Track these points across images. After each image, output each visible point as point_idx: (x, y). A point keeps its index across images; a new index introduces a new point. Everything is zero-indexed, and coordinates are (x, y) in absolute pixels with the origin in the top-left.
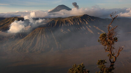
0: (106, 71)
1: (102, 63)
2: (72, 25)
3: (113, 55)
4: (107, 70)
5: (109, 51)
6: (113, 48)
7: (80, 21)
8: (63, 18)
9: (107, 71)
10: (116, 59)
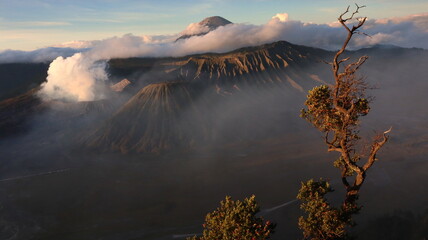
0: (330, 222)
1: (317, 194)
2: (244, 72)
3: (353, 164)
4: (333, 216)
5: (340, 147)
6: (356, 137)
7: (268, 60)
8: (219, 55)
9: (332, 222)
10: (364, 176)
